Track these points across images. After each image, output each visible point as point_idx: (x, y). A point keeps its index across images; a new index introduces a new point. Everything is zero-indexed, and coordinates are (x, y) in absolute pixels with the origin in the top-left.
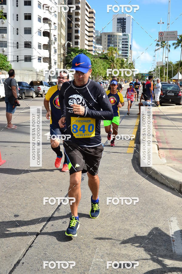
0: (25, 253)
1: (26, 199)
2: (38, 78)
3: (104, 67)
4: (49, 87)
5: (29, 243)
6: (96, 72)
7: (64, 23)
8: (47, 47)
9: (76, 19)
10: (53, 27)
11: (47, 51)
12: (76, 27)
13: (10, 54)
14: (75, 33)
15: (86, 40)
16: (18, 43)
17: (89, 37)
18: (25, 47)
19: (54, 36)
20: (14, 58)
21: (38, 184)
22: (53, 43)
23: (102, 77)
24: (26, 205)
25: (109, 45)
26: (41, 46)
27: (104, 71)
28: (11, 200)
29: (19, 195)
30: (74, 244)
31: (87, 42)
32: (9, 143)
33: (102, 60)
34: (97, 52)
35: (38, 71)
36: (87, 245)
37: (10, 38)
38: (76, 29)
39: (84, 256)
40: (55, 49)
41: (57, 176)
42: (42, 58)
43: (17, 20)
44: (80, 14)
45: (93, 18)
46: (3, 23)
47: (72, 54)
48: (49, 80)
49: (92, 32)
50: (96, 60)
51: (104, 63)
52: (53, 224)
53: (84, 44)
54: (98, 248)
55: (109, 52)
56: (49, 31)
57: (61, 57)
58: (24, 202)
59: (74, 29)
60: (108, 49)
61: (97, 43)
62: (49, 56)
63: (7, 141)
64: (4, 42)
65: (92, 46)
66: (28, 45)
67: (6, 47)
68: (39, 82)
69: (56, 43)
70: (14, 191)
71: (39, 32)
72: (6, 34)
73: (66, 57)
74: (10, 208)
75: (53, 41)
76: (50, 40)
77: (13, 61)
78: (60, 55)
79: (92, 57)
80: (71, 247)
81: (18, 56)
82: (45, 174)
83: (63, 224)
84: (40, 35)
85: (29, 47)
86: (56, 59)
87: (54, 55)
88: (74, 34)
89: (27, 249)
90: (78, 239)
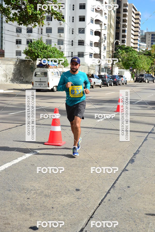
0: (87, 223)
1: (85, 176)
2: (89, 71)
3: (148, 63)
4: (99, 79)
5: (90, 214)
6: (141, 67)
7: (113, 24)
8: (98, 45)
9: (123, 20)
10: (103, 27)
11: (98, 48)
12: (123, 27)
13: (65, 50)
14: (122, 32)
15: (132, 38)
16: (72, 41)
17: (135, 36)
18: (79, 45)
19: (104, 35)
20: (69, 54)
21: (95, 164)
22: (103, 42)
23: (145, 71)
24: (85, 181)
25: (153, 43)
26: (92, 44)
27: (148, 67)
28: (72, 176)
29: (79, 172)
30: (129, 218)
31: (132, 40)
32: (67, 127)
33: (146, 57)
34: (141, 50)
35: (89, 65)
36: (141, 220)
37: (66, 37)
38: (124, 29)
39: (139, 229)
40: (104, 46)
41: (111, 157)
42: (93, 55)
43: (73, 22)
44: (127, 15)
45: (138, 19)
46: (61, 24)
47: (119, 51)
48: (99, 74)
49: (138, 31)
50: (140, 56)
51: (148, 59)
52: (109, 199)
53: (130, 42)
54: (151, 223)
55: (152, 49)
56: (100, 31)
57: (110, 53)
58: (84, 178)
59: (122, 29)
60: (151, 47)
61: (141, 42)
62: (99, 52)
63: (65, 125)
64: (61, 40)
65: (137, 44)
66: (81, 43)
67: (63, 45)
68: (90, 75)
69: (106, 42)
70: (74, 168)
71: (92, 31)
72: (63, 34)
73: (114, 53)
74: (71, 183)
75: (103, 40)
76: (101, 39)
77: (68, 57)
78: (109, 51)
79: (137, 54)
80: (127, 220)
81: (72, 53)
82: (100, 155)
83: (119, 200)
84: (92, 35)
85: (82, 45)
86: (105, 55)
87: (104, 51)
88: (121, 34)
89: (88, 219)
90: (133, 213)
